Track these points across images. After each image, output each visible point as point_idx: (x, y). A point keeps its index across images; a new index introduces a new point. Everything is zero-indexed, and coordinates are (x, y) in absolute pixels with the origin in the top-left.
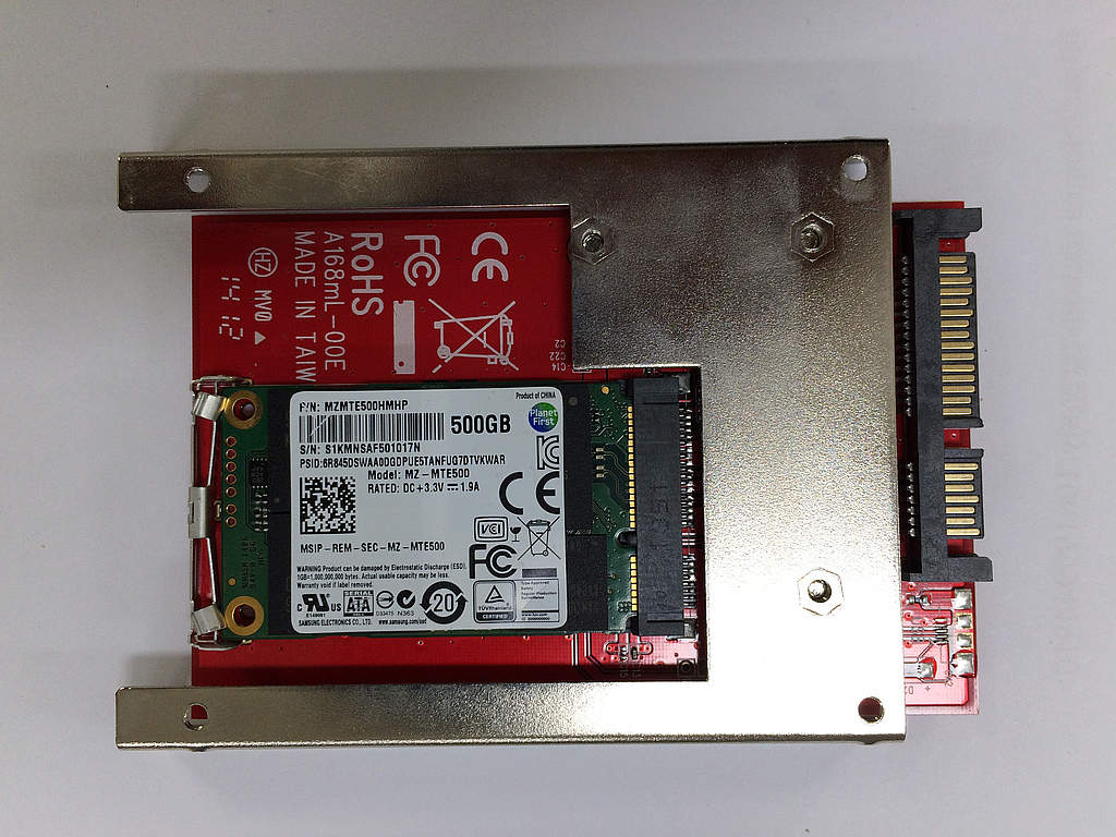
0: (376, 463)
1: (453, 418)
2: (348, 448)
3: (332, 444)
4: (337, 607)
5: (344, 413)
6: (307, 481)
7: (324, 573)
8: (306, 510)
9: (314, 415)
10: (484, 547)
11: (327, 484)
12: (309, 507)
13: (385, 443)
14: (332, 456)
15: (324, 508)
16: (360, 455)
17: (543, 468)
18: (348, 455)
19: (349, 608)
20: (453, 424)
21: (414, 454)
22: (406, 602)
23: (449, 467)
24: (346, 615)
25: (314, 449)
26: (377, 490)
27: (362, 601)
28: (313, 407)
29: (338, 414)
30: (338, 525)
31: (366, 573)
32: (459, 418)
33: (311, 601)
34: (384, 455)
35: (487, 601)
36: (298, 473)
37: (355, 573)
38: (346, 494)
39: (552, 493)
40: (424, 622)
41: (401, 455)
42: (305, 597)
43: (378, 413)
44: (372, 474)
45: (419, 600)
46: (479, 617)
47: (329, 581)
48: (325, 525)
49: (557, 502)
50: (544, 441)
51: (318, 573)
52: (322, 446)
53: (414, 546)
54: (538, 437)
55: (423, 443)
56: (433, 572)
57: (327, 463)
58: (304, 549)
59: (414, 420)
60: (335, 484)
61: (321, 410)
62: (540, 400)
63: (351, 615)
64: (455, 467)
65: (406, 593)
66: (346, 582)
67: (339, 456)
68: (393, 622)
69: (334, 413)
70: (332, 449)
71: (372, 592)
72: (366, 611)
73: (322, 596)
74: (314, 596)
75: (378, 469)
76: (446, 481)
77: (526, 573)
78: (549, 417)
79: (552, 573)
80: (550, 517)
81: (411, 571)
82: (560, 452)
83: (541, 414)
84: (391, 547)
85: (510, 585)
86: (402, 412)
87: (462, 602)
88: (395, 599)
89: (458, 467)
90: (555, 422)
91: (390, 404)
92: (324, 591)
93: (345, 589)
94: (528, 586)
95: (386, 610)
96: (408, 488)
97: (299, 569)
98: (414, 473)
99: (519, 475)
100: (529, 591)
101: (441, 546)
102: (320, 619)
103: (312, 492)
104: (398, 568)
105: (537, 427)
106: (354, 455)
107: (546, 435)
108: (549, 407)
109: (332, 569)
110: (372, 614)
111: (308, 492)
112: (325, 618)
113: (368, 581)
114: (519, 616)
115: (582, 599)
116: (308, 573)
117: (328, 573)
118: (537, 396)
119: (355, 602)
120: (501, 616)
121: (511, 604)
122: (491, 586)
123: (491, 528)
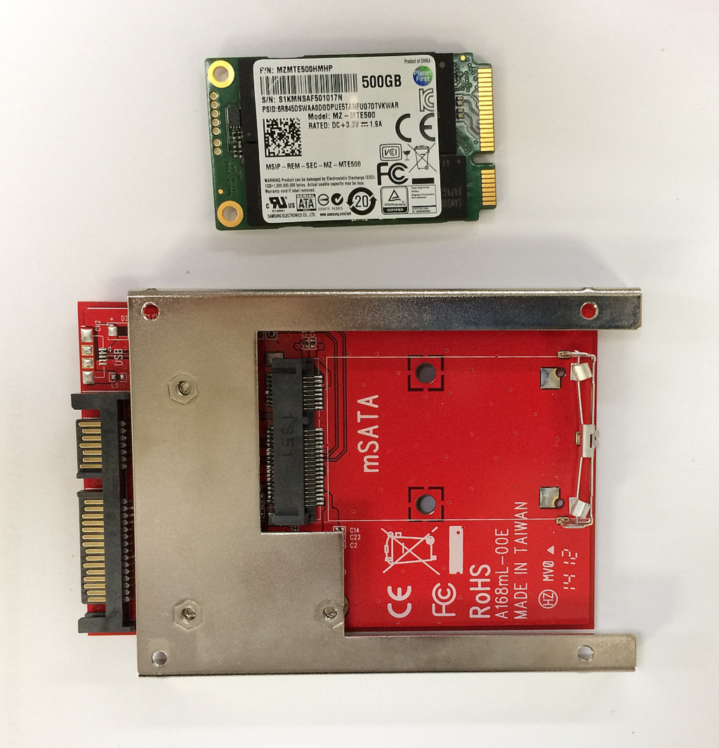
0: (313, 109)
1: (363, 77)
2: (294, 98)
3: (283, 96)
4: (292, 205)
5: (290, 74)
6: (268, 121)
8: (268, 141)
9: (270, 76)
10: (386, 164)
11: (281, 123)
12: (270, 139)
13: (318, 95)
14: (284, 104)
15: (280, 139)
16: (302, 103)
17: (424, 111)
18: (294, 103)
19: (300, 206)
20: (363, 81)
21: (338, 102)
22: (337, 201)
23: (362, 111)
24: (298, 210)
25: (271, 100)
26: (315, 126)
27: (308, 201)
28: (269, 70)
29: (286, 75)
30: (290, 151)
31: (310, 182)
32: (367, 77)
33: (275, 202)
34: (318, 103)
35: (390, 200)
36: (261, 116)
37: (303, 183)
38: (294, 131)
39: (430, 127)
40: (349, 214)
41: (330, 102)
42: (271, 199)
43: (313, 74)
44: (310, 116)
45: (346, 200)
46: (385, 210)
47: (286, 188)
48: (281, 151)
49: (434, 132)
50: (424, 92)
51: (278, 183)
52: (276, 97)
53: (341, 164)
54: (420, 90)
55: (344, 94)
56: (354, 181)
57: (281, 108)
58: (268, 167)
59: (337, 77)
60: (287, 123)
61: (275, 73)
62: (420, 64)
63: (302, 210)
64: (366, 111)
65: (337, 196)
66: (297, 188)
67: (289, 104)
68: (330, 215)
69: (283, 74)
70: (283, 99)
71: (314, 195)
72: (311, 207)
73: (282, 198)
74: (277, 198)
75: (315, 113)
76: (361, 120)
77: (415, 181)
79: (431, 181)
80: (429, 143)
81: (338, 181)
82: (434, 100)
83: (421, 74)
84: (326, 165)
85: (404, 189)
86: (329, 73)
87: (373, 201)
88: (330, 199)
90: (431, 79)
91: (321, 68)
92: (284, 195)
93: (297, 193)
94: (416, 190)
95: (324, 207)
96: (335, 125)
97: (266, 181)
98: (339, 115)
99: (407, 116)
100: (416, 193)
101: (358, 164)
102: (281, 213)
103: (271, 129)
104: (331, 179)
105: (419, 83)
106: (298, 103)
107: (425, 88)
108: (426, 68)
109: (288, 180)
110: (315, 210)
111: (269, 129)
112: (285, 213)
113: (312, 188)
114: (411, 210)
115: (451, 198)
116: (272, 183)
117: (285, 183)
118: (418, 61)
119: (304, 202)
120: (399, 210)
121: (405, 202)
122: (392, 190)
123: (391, 151)
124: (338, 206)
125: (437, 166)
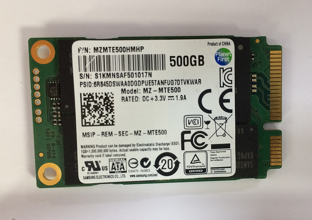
0: (126, 84)
1: (171, 57)
2: (109, 75)
3: (99, 73)
4: (105, 168)
5: (106, 54)
6: (84, 95)
7: (97, 149)
8: (84, 112)
9: (87, 55)
10: (189, 132)
11: (97, 96)
12: (87, 110)
13: (130, 72)
14: (99, 80)
15: (95, 111)
16: (116, 80)
17: (223, 87)
18: (109, 80)
19: (112, 168)
20: (171, 60)
21: (148, 78)
22: (145, 164)
23: (169, 86)
24: (110, 172)
25: (88, 76)
26: (127, 100)
27: (120, 165)
28: (86, 50)
29: (102, 54)
30: (104, 121)
31: (122, 148)
32: (174, 57)
33: (90, 165)
34: (131, 79)
35: (191, 163)
36: (79, 90)
37: (115, 148)
38: (108, 103)
39: (228, 101)
40: (156, 175)
41: (141, 79)
42: (86, 163)
43: (126, 54)
44: (123, 91)
45: (153, 163)
46: (187, 172)
47: (100, 153)
48: (96, 121)
49: (231, 105)
50: (223, 71)
51: (93, 149)
52: (93, 74)
53: (150, 133)
54: (220, 68)
55: (154, 72)
56: (161, 147)
57: (96, 84)
58: (85, 135)
59: (148, 58)
60: (101, 97)
61: (92, 52)
62: (221, 47)
63: (114, 172)
64: (172, 86)
66: (110, 153)
67: (104, 80)
68: (138, 176)
69: (99, 54)
70: (99, 76)
71: (125, 159)
72: (122, 170)
73: (96, 162)
74: (92, 162)
75: (127, 88)
76: (167, 94)
77: (214, 147)
78: (226, 57)
79: (227, 146)
80: (227, 115)
81: (148, 147)
82: (232, 77)
83: (222, 55)
84: (136, 133)
85: (204, 154)
86: (140, 53)
87: (177, 163)
88: (139, 163)
89: (174, 86)
90: (230, 60)
91: (133, 49)
92: (98, 159)
93: (110, 158)
94: (214, 154)
95: (134, 169)
96: (145, 99)
97: (82, 147)
98: (149, 90)
99: (209, 91)
100: (214, 157)
101: (164, 132)
102: (96, 175)
103: (87, 102)
104: (140, 145)
105: (220, 63)
106: (112, 79)
107: (225, 67)
108: (227, 51)
109: (102, 146)
110: (126, 172)
111: (86, 102)
112: (98, 175)
113: (123, 153)
114: (209, 171)
115: (244, 160)
116: (87, 149)
117: (99, 149)
118: (220, 44)
119: (116, 165)
120: (199, 171)
121: (205, 164)
122: (194, 154)
123: (193, 122)
124: (146, 169)
125: (233, 134)
